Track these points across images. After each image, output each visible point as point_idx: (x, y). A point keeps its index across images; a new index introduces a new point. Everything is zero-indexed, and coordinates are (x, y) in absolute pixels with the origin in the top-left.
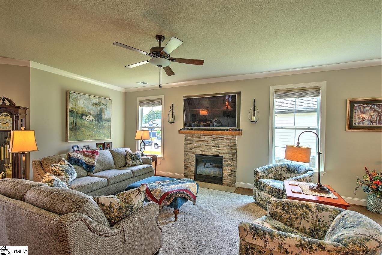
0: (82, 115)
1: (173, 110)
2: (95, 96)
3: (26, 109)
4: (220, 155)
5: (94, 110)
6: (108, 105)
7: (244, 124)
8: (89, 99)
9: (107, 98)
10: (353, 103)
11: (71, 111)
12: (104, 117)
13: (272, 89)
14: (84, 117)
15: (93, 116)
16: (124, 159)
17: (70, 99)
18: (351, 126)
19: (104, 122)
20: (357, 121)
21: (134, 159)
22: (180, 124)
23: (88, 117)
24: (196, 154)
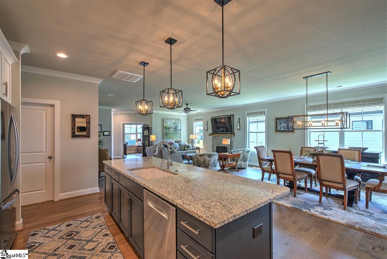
0: (169, 128)
1: (207, 124)
2: (174, 119)
3: (151, 128)
4: (226, 146)
5: (173, 126)
6: (180, 123)
7: (236, 131)
8: (171, 121)
9: (179, 120)
10: (277, 119)
11: (165, 127)
12: (178, 129)
13: (246, 113)
14: (169, 129)
15: (173, 129)
16: (184, 148)
17: (164, 122)
18: (277, 131)
19: (178, 131)
20: (279, 128)
21: (188, 147)
22: (210, 131)
23: (171, 129)
24: (217, 147)
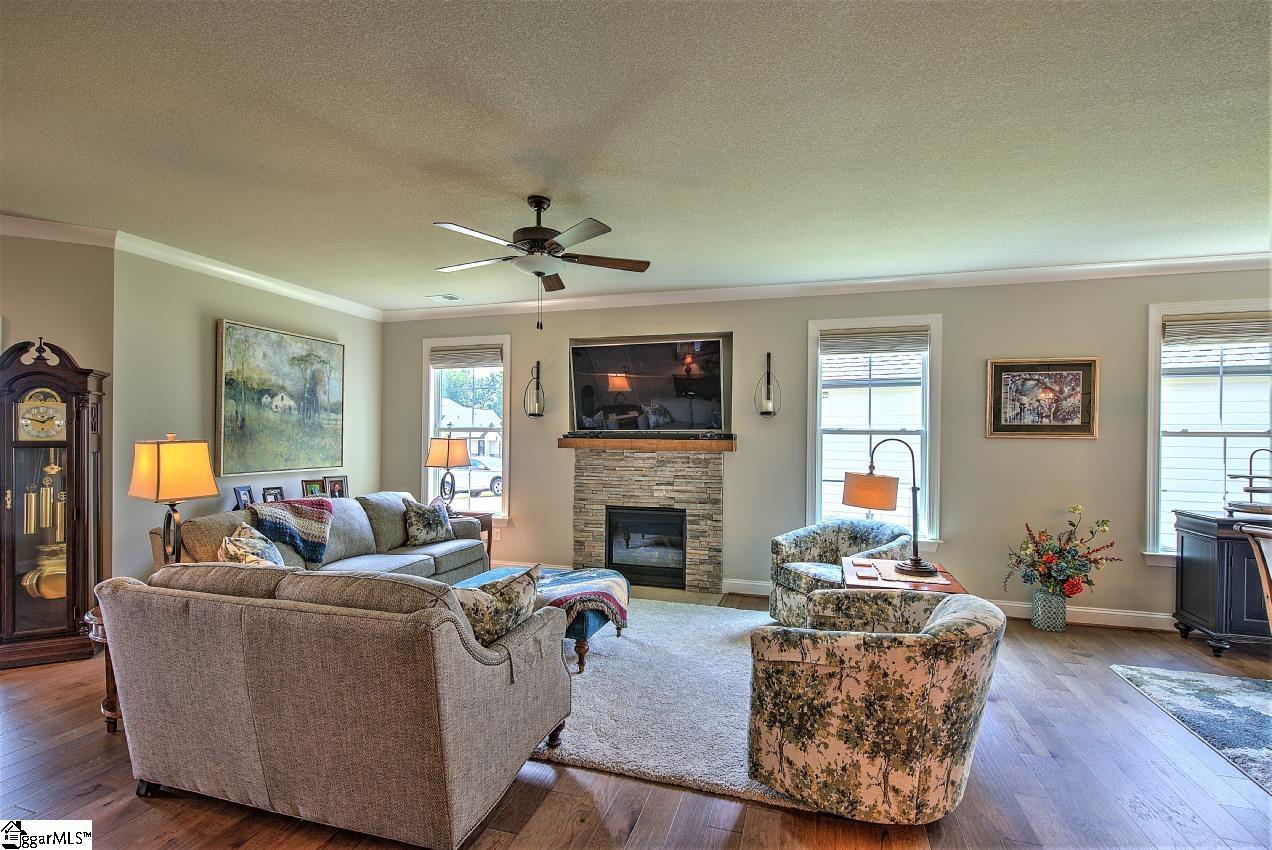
0: (262, 393)
1: (538, 378)
2: (299, 333)
3: (102, 377)
4: (677, 506)
5: (292, 378)
6: (335, 362)
7: (741, 421)
8: (280, 344)
9: (329, 341)
10: (1000, 369)
11: (230, 383)
12: (322, 398)
13: (814, 328)
14: (266, 399)
15: (291, 396)
16: (400, 526)
17: (227, 345)
18: (998, 427)
19: (324, 415)
20: (1009, 413)
21: (430, 525)
22: (562, 418)
23: (277, 400)
24: (608, 507)
